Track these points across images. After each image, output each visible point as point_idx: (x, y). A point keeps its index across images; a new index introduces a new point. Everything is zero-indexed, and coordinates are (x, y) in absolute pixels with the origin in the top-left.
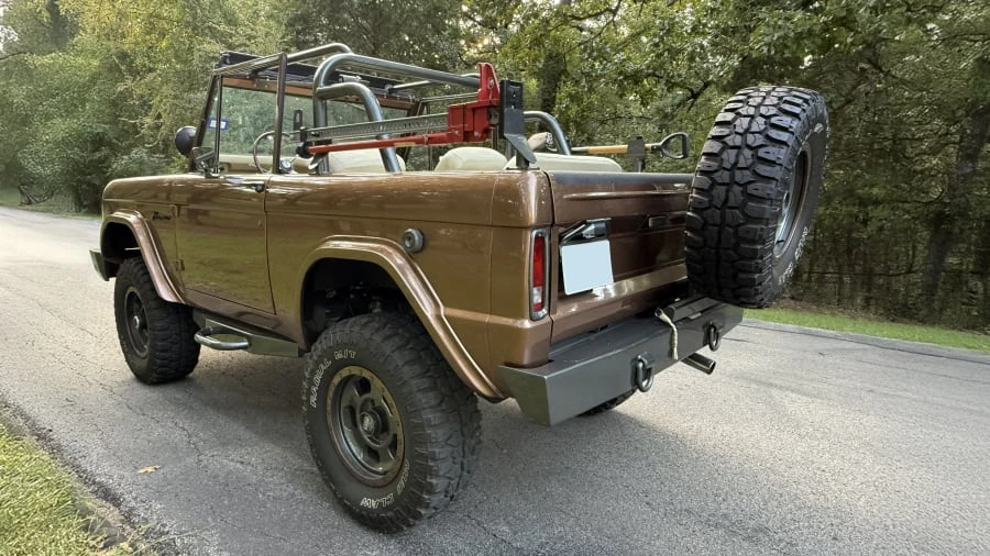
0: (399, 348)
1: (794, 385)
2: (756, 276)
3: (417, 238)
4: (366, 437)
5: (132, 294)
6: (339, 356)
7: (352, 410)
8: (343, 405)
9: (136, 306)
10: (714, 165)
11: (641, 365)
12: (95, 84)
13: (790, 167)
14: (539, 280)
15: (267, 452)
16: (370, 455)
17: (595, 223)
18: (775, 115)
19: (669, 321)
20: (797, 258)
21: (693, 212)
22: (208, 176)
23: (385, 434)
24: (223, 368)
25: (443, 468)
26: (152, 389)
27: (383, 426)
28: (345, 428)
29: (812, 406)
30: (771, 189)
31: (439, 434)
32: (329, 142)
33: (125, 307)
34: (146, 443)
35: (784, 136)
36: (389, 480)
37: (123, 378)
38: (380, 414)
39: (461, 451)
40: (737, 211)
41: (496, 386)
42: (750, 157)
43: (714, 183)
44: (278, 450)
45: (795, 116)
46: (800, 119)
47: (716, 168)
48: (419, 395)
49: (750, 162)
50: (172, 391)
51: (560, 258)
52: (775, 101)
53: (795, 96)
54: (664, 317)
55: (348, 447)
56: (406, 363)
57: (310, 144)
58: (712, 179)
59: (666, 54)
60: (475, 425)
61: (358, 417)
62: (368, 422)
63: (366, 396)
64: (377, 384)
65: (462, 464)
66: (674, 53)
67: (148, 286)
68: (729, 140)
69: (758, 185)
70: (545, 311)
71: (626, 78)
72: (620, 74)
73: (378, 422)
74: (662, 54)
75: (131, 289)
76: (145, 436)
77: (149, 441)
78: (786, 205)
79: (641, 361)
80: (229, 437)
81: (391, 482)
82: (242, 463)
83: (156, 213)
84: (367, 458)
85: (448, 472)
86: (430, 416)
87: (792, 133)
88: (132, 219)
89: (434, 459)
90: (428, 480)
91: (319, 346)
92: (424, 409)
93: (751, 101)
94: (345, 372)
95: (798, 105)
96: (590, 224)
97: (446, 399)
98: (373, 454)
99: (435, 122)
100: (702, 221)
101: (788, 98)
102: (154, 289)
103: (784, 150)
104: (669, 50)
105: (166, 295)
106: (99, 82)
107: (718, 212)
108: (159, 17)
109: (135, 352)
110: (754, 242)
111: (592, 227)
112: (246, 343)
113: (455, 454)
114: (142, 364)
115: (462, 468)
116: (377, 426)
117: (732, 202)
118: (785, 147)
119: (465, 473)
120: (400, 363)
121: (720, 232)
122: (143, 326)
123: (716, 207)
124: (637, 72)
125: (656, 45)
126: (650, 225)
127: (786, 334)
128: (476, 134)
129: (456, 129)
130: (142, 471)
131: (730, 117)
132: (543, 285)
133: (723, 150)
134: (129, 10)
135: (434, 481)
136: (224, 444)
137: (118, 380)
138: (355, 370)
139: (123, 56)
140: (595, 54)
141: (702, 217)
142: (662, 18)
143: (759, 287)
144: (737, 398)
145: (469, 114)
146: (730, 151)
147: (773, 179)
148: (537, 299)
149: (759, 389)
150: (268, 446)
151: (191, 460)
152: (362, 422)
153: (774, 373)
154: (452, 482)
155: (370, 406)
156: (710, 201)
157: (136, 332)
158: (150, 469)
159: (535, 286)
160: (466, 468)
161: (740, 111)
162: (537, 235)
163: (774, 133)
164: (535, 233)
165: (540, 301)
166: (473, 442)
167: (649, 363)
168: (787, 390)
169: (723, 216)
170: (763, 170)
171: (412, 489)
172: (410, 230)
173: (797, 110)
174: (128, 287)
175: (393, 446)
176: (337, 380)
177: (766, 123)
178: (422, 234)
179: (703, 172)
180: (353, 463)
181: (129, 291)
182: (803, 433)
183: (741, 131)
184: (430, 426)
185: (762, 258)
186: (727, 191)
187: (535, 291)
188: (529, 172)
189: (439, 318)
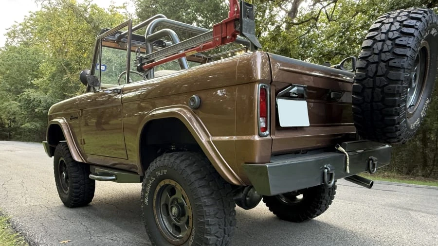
0: (189, 165)
1: (423, 210)
2: (396, 118)
3: (197, 100)
4: (173, 218)
5: (62, 161)
6: (158, 174)
7: (166, 206)
8: (162, 203)
9: (64, 168)
10: (369, 53)
11: (326, 170)
12: (54, 79)
13: (416, 49)
14: (263, 114)
15: (125, 235)
16: (176, 230)
17: (297, 86)
18: (406, 20)
19: (344, 150)
20: (422, 116)
21: (357, 83)
22: (95, 91)
23: (183, 217)
24: (107, 201)
25: (213, 229)
26: (71, 209)
27: (182, 213)
28: (163, 216)
29: (434, 219)
30: (404, 62)
31: (210, 211)
32: (153, 61)
33: (59, 168)
34: (65, 231)
35: (411, 31)
36: (185, 240)
37: (58, 205)
38: (181, 207)
39: (223, 222)
40: (383, 78)
41: (240, 177)
42: (390, 44)
43: (369, 63)
44: (130, 235)
45: (419, 19)
46: (422, 21)
47: (370, 54)
48: (200, 189)
49: (390, 48)
50: (80, 210)
51: (276, 105)
52: (406, 13)
53: (419, 10)
54: (341, 149)
55: (164, 223)
56: (193, 173)
57: (144, 64)
58: (367, 61)
59: (346, 42)
60: (232, 210)
61: (169, 207)
62: (175, 211)
63: (173, 197)
64: (178, 187)
65: (224, 230)
66: (351, 42)
67: (68, 155)
68: (378, 38)
69: (396, 60)
70: (267, 132)
71: (324, 56)
72: (320, 54)
73: (180, 211)
74: (344, 42)
75: (62, 159)
76: (65, 228)
77: (67, 230)
78: (415, 81)
79: (326, 168)
80: (107, 229)
81: (186, 241)
82: (112, 240)
83: (72, 116)
84: (175, 231)
85: (216, 233)
86: (206, 200)
87: (417, 29)
88: (61, 121)
89: (208, 225)
90: (205, 237)
91: (149, 171)
92: (202, 197)
93: (391, 16)
94: (162, 183)
95: (421, 14)
96: (294, 86)
97: (215, 192)
98: (178, 229)
99: (206, 36)
100: (362, 87)
101: (414, 11)
102: (71, 157)
103: (412, 39)
104: (348, 40)
105: (77, 158)
106: (56, 78)
107: (372, 79)
108: (82, 42)
109: (63, 192)
110: (394, 95)
111: (296, 88)
112: (114, 178)
113: (221, 223)
114: (67, 197)
115: (225, 233)
116: (179, 214)
117: (380, 73)
118: (413, 37)
119: (226, 236)
120: (190, 172)
121: (372, 93)
122: (67, 178)
123: (371, 78)
124: (330, 53)
125: (341, 37)
126: (332, 96)
127: (419, 189)
128: (228, 37)
129: (217, 38)
130: (62, 242)
131: (378, 25)
132: (266, 117)
133: (373, 44)
134: (68, 39)
135: (208, 237)
136: (104, 232)
137: (56, 206)
138: (167, 182)
139: (67, 65)
140: (306, 45)
141: (362, 85)
142: (344, 22)
143: (398, 126)
144: (389, 215)
145: (224, 28)
146: (378, 43)
147: (405, 55)
148: (263, 125)
149: (402, 211)
150: (126, 233)
151: (87, 238)
152: (171, 211)
153: (411, 204)
154: (219, 239)
155: (176, 203)
156: (366, 74)
157: (64, 181)
158: (66, 242)
159: (261, 117)
160: (226, 233)
161: (384, 21)
162: (261, 86)
163: (405, 30)
164: (260, 85)
165: (265, 126)
166: (231, 218)
167: (331, 170)
168: (420, 212)
169: (374, 82)
170: (398, 51)
171: (197, 242)
172: (194, 96)
173: (420, 16)
174: (59, 159)
175: (187, 223)
176: (158, 188)
177: (400, 25)
178: (200, 98)
179: (362, 58)
180: (166, 233)
181: (60, 160)
182: (429, 230)
183: (385, 31)
184: (206, 206)
185: (399, 105)
186: (377, 67)
187: (261, 119)
188: (257, 52)
189: (209, 142)
